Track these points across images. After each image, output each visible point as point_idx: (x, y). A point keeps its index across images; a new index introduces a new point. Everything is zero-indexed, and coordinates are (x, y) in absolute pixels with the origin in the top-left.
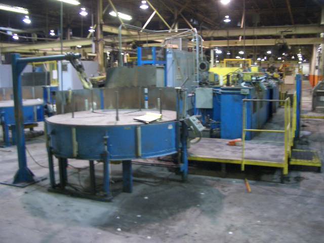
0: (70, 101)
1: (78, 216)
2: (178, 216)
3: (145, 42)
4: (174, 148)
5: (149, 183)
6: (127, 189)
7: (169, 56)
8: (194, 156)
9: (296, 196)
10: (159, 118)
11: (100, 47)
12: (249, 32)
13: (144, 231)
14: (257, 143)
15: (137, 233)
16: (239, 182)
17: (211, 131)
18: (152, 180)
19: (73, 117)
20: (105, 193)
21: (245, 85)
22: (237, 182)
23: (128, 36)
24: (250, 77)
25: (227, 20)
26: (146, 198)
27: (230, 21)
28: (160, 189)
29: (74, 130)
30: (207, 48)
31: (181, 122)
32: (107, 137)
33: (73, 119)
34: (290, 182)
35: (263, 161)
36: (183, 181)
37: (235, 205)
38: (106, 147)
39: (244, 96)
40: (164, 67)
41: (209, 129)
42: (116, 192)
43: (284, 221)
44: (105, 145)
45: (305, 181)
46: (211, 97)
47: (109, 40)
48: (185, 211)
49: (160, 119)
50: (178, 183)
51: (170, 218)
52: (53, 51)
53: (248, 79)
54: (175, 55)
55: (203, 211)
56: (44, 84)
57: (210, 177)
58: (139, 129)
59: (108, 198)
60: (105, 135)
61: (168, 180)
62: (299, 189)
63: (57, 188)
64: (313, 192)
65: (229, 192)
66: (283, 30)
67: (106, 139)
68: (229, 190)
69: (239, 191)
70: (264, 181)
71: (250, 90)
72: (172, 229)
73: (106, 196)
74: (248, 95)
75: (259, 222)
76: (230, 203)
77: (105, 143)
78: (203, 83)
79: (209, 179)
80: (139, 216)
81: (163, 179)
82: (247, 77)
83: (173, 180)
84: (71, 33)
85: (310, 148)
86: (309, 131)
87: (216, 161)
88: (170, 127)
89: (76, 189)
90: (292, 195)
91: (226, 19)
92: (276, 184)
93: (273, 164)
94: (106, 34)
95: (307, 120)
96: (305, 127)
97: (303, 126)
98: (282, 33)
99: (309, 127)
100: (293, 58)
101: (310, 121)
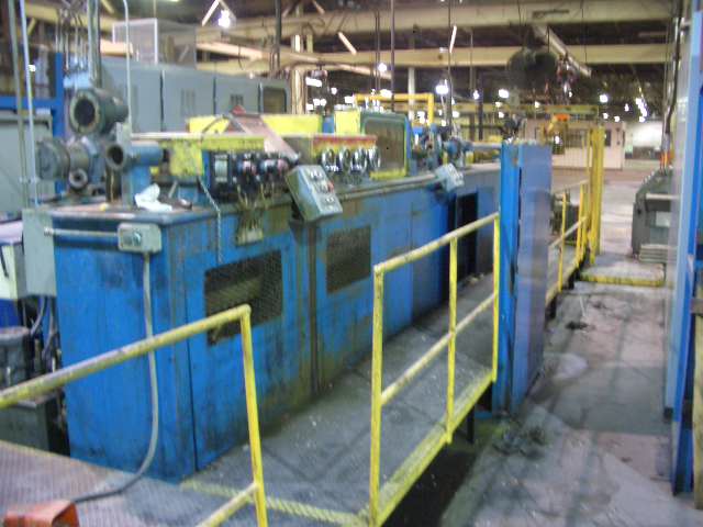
66: (543, 6)
86: (582, 355)
95: (603, 294)
96: (577, 332)
97: (572, 326)
98: (536, 14)
99: (594, 328)
100: (627, 108)
101: (608, 301)
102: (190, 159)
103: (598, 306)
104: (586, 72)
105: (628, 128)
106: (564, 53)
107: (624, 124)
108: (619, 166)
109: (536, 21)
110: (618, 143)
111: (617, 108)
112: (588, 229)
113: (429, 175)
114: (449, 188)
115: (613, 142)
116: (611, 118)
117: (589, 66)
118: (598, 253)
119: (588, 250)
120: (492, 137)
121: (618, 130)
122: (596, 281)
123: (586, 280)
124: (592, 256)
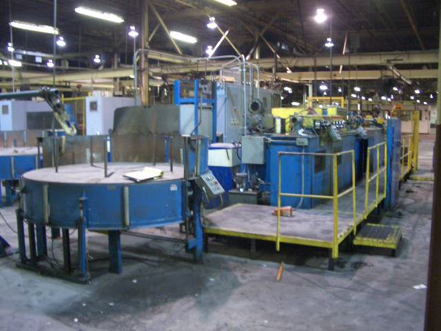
0: (63, 150)
1: (35, 301)
2: (162, 307)
3: (209, 73)
4: (180, 217)
5: (151, 263)
6: (114, 269)
7: (221, 93)
8: (215, 228)
9: (341, 289)
10: (159, 174)
11: (144, 79)
12: (356, 61)
13: (106, 323)
14: (315, 214)
15: (96, 326)
16: (272, 267)
17: (259, 196)
18: (156, 258)
19: (57, 171)
20: (80, 272)
21: (303, 133)
22: (268, 266)
23: (184, 65)
24: (312, 122)
25: (329, 45)
26: (135, 281)
27: (332, 45)
28: (161, 270)
29: (46, 188)
30: (294, 81)
31: (190, 181)
32: (83, 198)
33: (57, 174)
34: (344, 269)
35: (305, 239)
36: (195, 261)
37: (247, 297)
38: (82, 212)
39: (300, 148)
40: (212, 107)
41: (255, 193)
42: (97, 273)
43: (302, 323)
44: (81, 208)
45: (365, 269)
46: (261, 148)
47: (157, 70)
48: (174, 301)
49: (160, 177)
50: (188, 264)
51: (151, 309)
52: (93, 83)
53: (310, 125)
54: (228, 91)
55: (199, 302)
56: (50, 128)
57: (235, 258)
58: (127, 189)
59: (84, 279)
60: (81, 196)
61: (177, 259)
62: (351, 279)
63: (28, 263)
64: (369, 284)
65: (250, 279)
66: (392, 58)
67: (81, 201)
68: (251, 276)
69: (264, 279)
70: (308, 266)
71: (309, 139)
72: (144, 324)
73: (81, 276)
74: (306, 146)
75: (266, 322)
76: (242, 294)
77: (80, 206)
78: (254, 129)
79: (231, 260)
80: (111, 304)
81: (172, 257)
82: (309, 122)
83: (184, 260)
84: (119, 60)
85: (400, 222)
86: (413, 199)
87: (243, 236)
88: (174, 188)
89: (52, 265)
90: (336, 286)
91: (328, 42)
92: (322, 272)
93: (319, 243)
94: (152, 62)
95: (420, 183)
96: (410, 194)
97: (408, 192)
98: (388, 61)
99: (416, 192)
100: (431, 97)
101: (422, 186)
102: (310, 122)
103: (418, 187)
104: (409, 82)
105: (432, 108)
106: (399, 75)
107: (430, 108)
108: (427, 132)
109: (388, 64)
110: (426, 118)
111: (425, 97)
112: (413, 157)
113: (353, 131)
114: (362, 135)
115: (423, 118)
116: (422, 103)
117: (411, 79)
118: (417, 169)
119: (412, 167)
120: (368, 116)
121: (426, 110)
122: (416, 180)
123: (412, 179)
124: (414, 169)
